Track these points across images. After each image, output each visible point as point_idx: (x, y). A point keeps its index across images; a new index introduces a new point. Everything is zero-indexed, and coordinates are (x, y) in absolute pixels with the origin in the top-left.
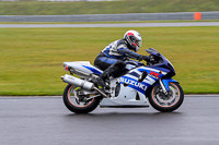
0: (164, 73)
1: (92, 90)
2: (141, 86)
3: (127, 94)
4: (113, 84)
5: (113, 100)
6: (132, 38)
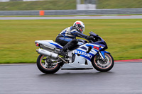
0: (102, 47)
1: (57, 58)
2: (89, 55)
3: (80, 61)
4: (70, 54)
5: (71, 65)
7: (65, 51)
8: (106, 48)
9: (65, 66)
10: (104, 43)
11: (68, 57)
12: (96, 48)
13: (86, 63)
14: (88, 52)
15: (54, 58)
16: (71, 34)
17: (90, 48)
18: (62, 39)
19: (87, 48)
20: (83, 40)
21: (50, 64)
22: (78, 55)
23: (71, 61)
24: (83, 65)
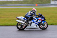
0: (43, 19)
1: (24, 24)
3: (33, 25)
4: (30, 22)
5: (30, 26)
6: (34, 10)
7: (28, 21)
8: (45, 19)
9: (27, 27)
10: (44, 18)
11: (29, 23)
12: (40, 20)
13: (36, 26)
14: (37, 21)
15: (23, 24)
16: (31, 14)
17: (38, 20)
18: (27, 16)
19: (37, 20)
20: (35, 16)
21: (22, 26)
22: (33, 23)
23: (30, 25)
24: (35, 27)
